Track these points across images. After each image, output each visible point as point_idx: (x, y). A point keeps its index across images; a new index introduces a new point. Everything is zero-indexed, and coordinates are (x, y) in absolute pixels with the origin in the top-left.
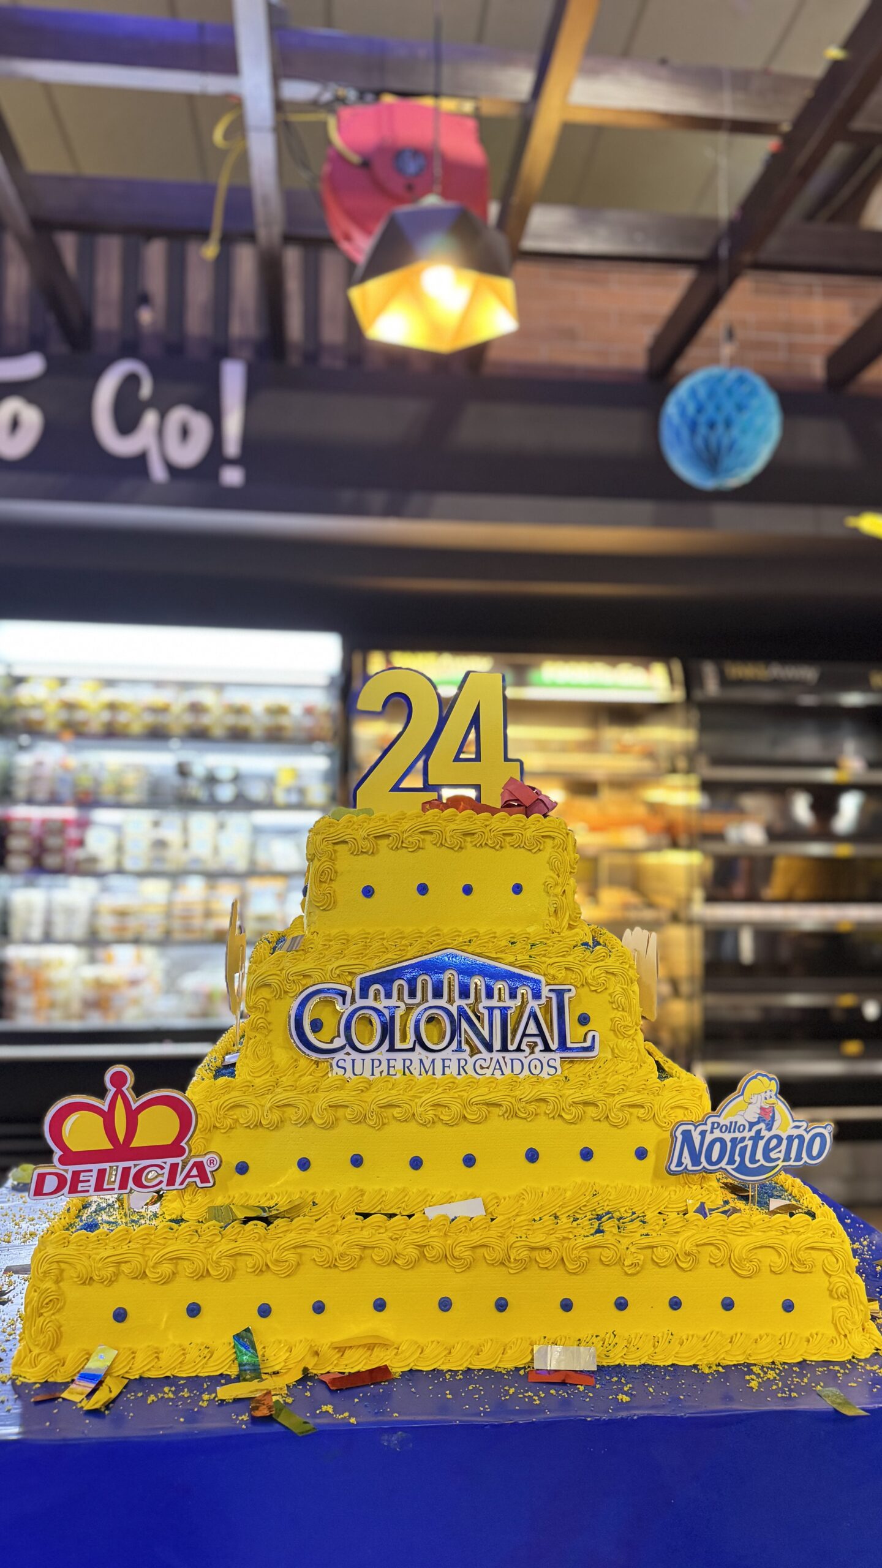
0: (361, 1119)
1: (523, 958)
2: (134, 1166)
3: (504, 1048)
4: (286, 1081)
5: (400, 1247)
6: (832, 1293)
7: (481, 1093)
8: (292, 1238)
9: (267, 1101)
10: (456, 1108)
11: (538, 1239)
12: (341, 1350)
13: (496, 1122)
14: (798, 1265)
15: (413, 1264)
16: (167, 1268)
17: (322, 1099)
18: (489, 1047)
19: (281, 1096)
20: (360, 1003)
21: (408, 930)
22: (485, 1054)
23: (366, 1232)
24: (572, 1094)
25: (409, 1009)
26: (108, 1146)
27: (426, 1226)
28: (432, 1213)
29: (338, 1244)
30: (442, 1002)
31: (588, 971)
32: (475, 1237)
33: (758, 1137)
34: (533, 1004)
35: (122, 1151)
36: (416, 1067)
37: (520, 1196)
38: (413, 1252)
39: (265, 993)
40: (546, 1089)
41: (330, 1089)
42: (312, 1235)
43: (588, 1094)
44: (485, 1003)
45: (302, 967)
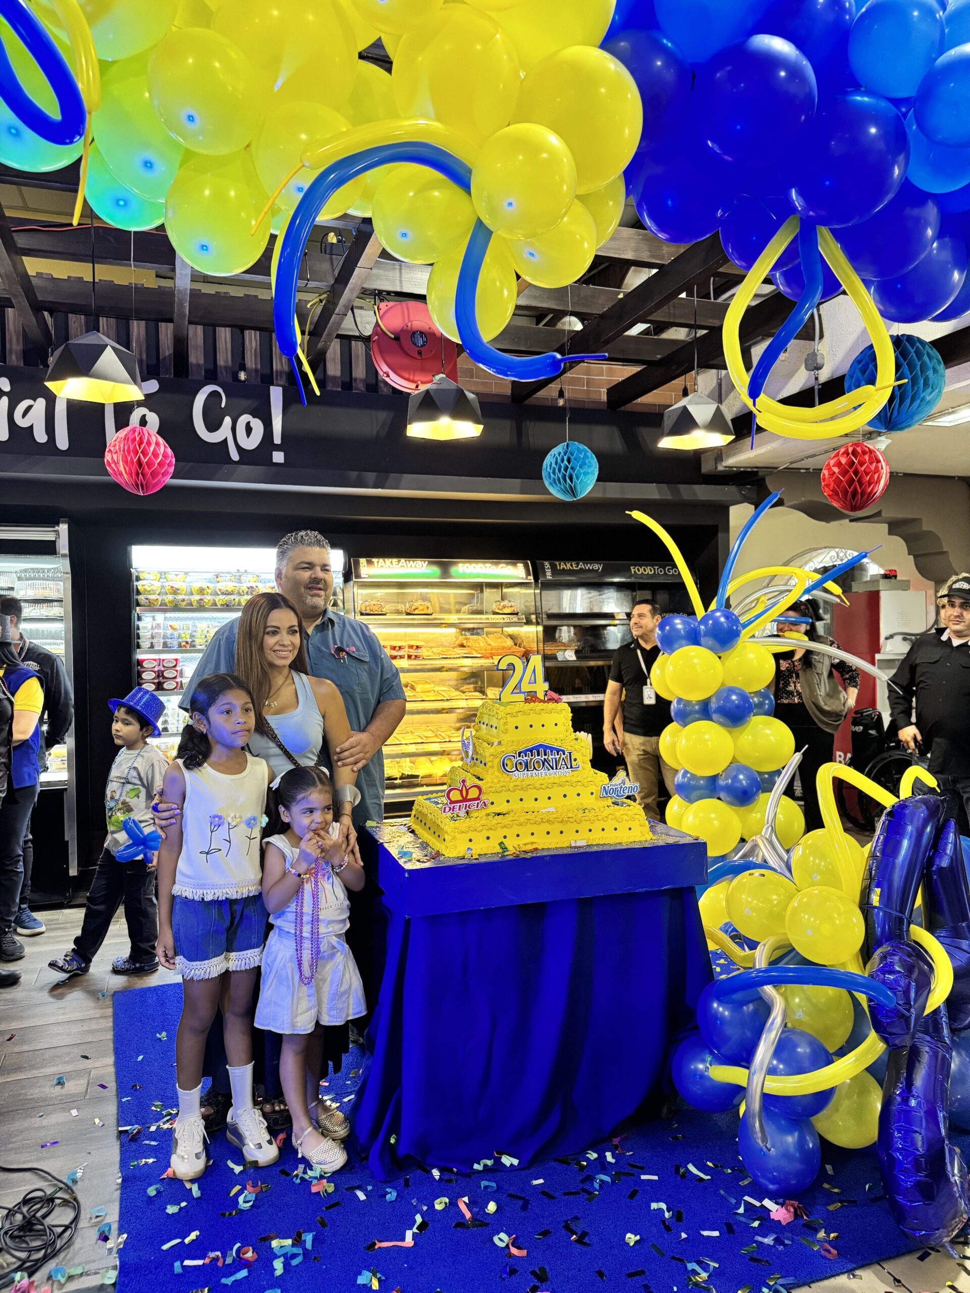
0: (522, 789)
1: (560, 745)
2: (468, 804)
3: (556, 769)
4: (502, 780)
5: (537, 819)
6: (640, 825)
7: (552, 781)
8: (511, 819)
9: (498, 786)
10: (546, 785)
11: (570, 815)
12: (525, 845)
13: (555, 788)
14: (633, 819)
15: (540, 823)
16: (481, 828)
17: (512, 785)
18: (553, 769)
19: (502, 784)
20: (518, 758)
21: (528, 738)
22: (551, 770)
23: (528, 816)
24: (574, 779)
25: (531, 759)
26: (461, 798)
27: (543, 814)
28: (544, 811)
29: (522, 819)
30: (540, 757)
31: (576, 747)
32: (555, 816)
33: (621, 787)
34: (563, 756)
35: (465, 800)
36: (534, 775)
37: (563, 806)
38: (540, 820)
39: (492, 757)
40: (568, 779)
41: (514, 782)
42: (515, 818)
43: (579, 779)
44: (551, 757)
45: (502, 750)
